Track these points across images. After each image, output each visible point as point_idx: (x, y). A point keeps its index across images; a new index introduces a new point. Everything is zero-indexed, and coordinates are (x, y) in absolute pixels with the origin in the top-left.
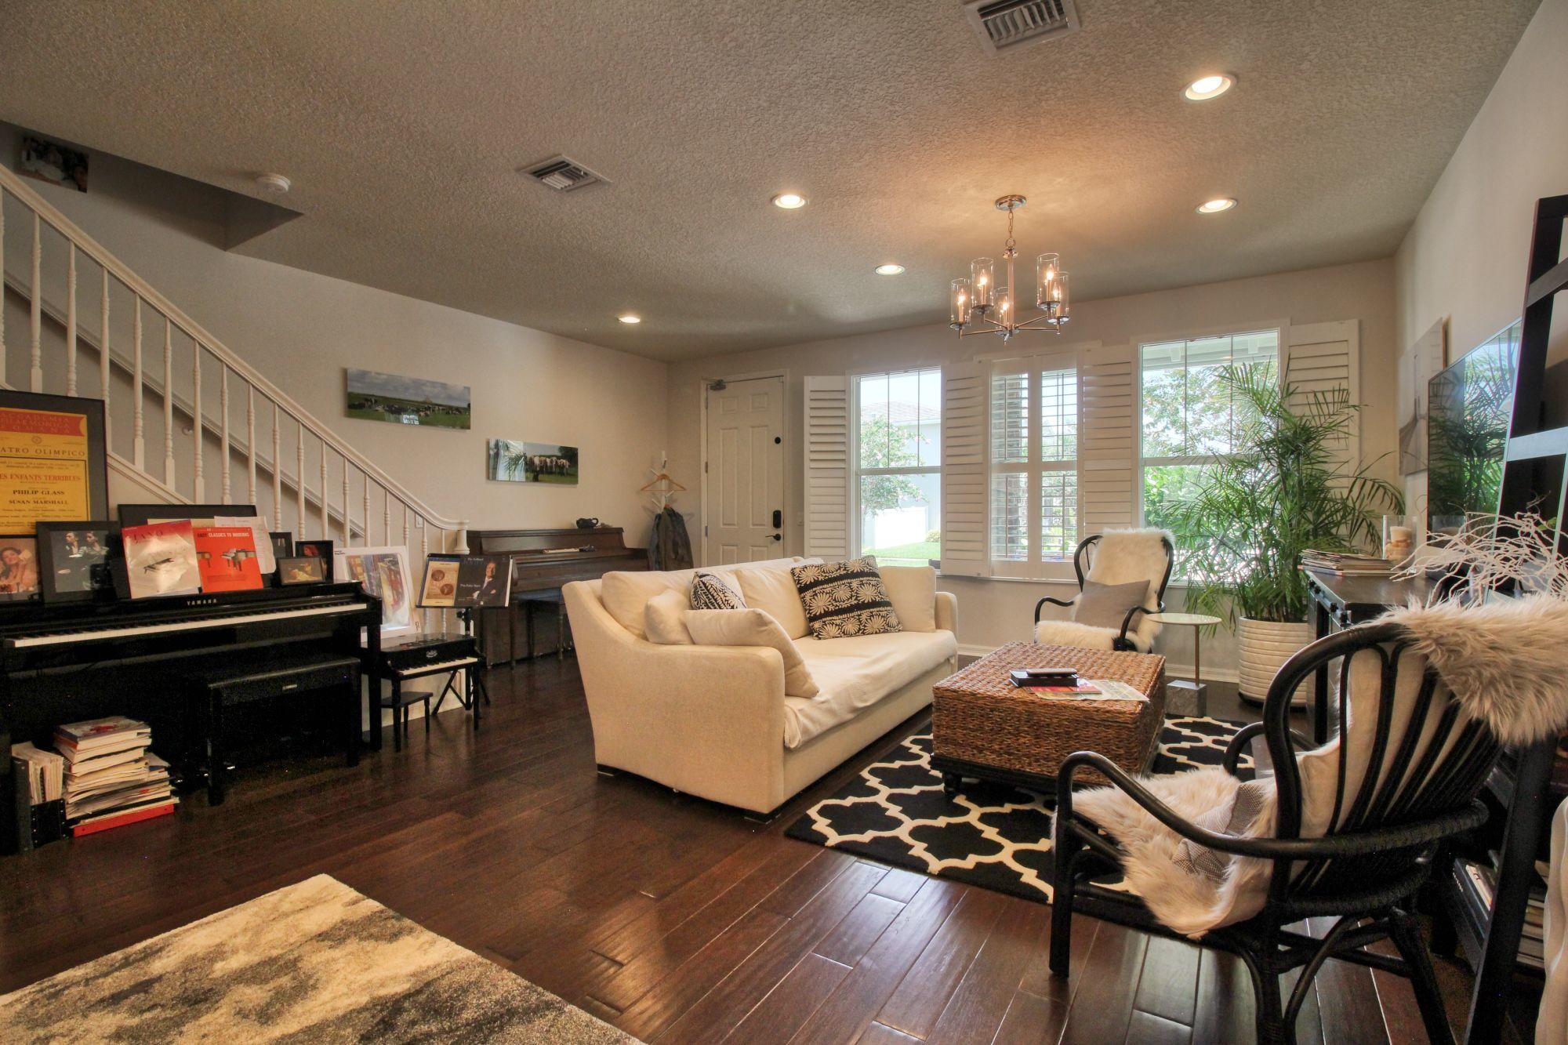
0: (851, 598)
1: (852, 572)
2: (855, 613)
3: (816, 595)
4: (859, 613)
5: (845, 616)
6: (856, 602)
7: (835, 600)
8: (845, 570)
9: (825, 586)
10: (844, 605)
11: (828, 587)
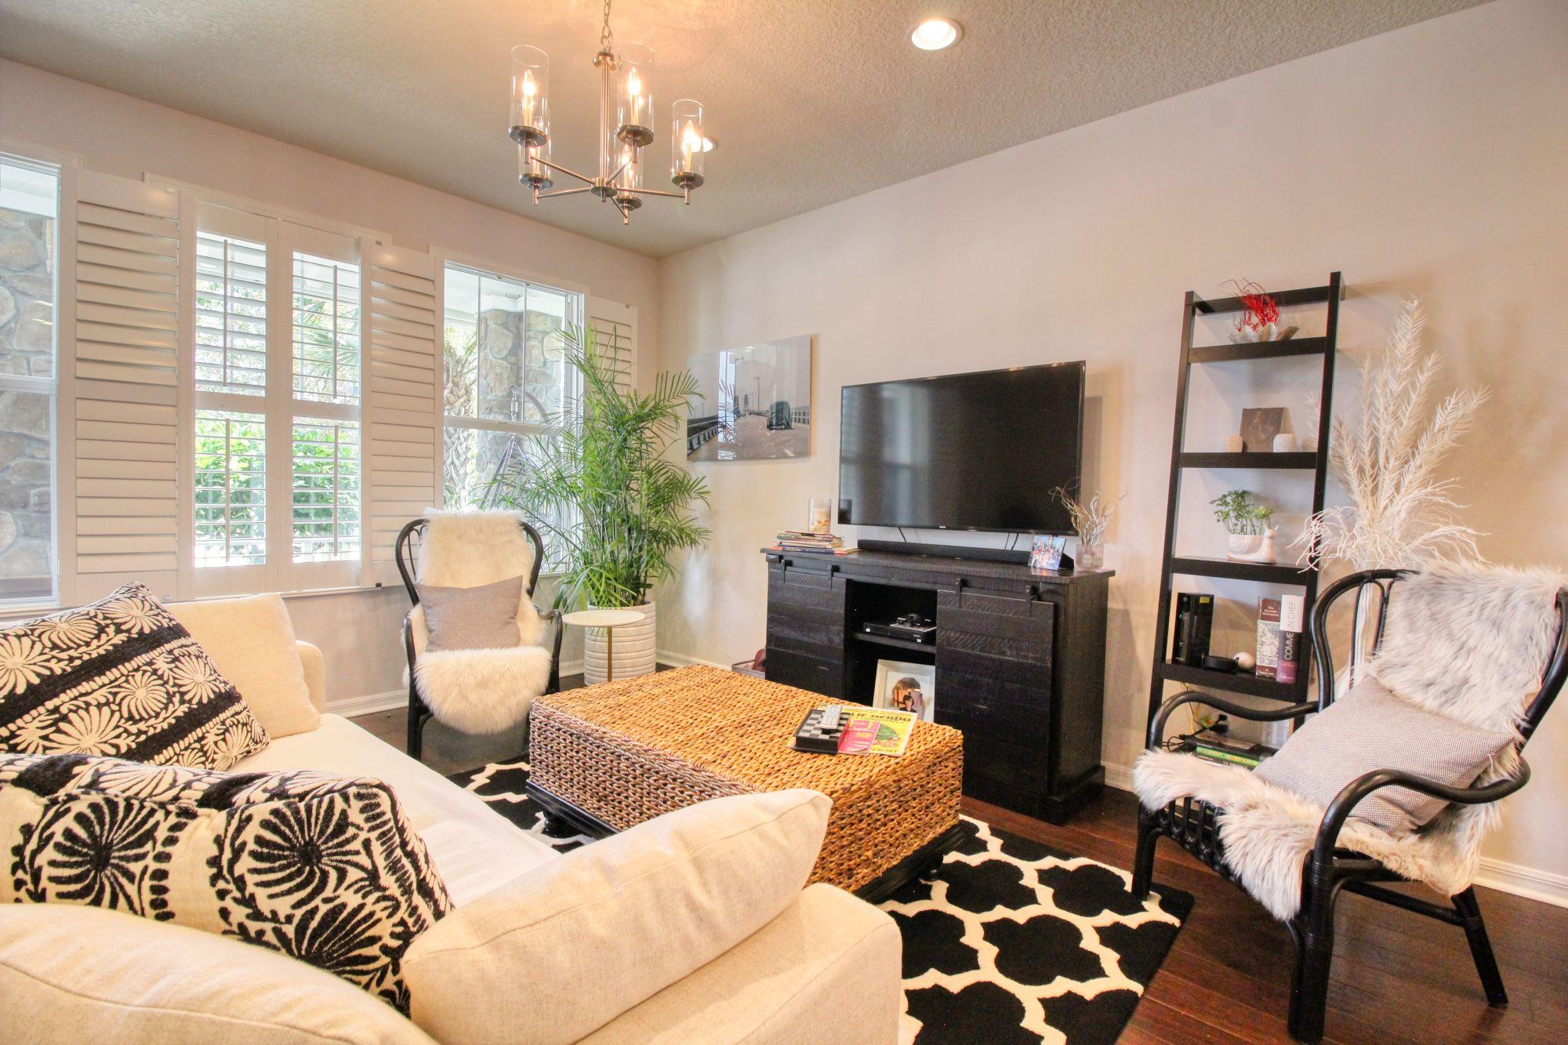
0: (170, 700)
1: (141, 632)
2: (192, 737)
3: (64, 718)
4: (199, 732)
5: (168, 752)
6: (185, 708)
7: (131, 718)
8: (118, 631)
9: (85, 687)
10: (161, 725)
11: (96, 688)
